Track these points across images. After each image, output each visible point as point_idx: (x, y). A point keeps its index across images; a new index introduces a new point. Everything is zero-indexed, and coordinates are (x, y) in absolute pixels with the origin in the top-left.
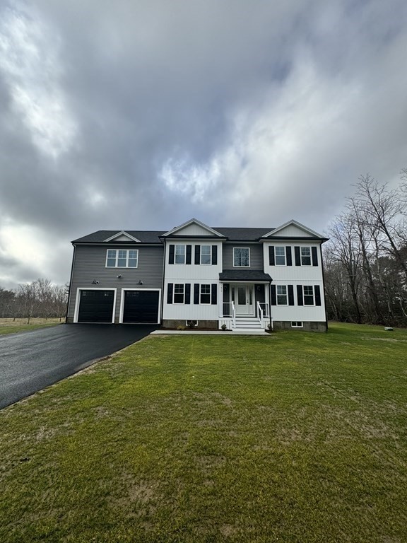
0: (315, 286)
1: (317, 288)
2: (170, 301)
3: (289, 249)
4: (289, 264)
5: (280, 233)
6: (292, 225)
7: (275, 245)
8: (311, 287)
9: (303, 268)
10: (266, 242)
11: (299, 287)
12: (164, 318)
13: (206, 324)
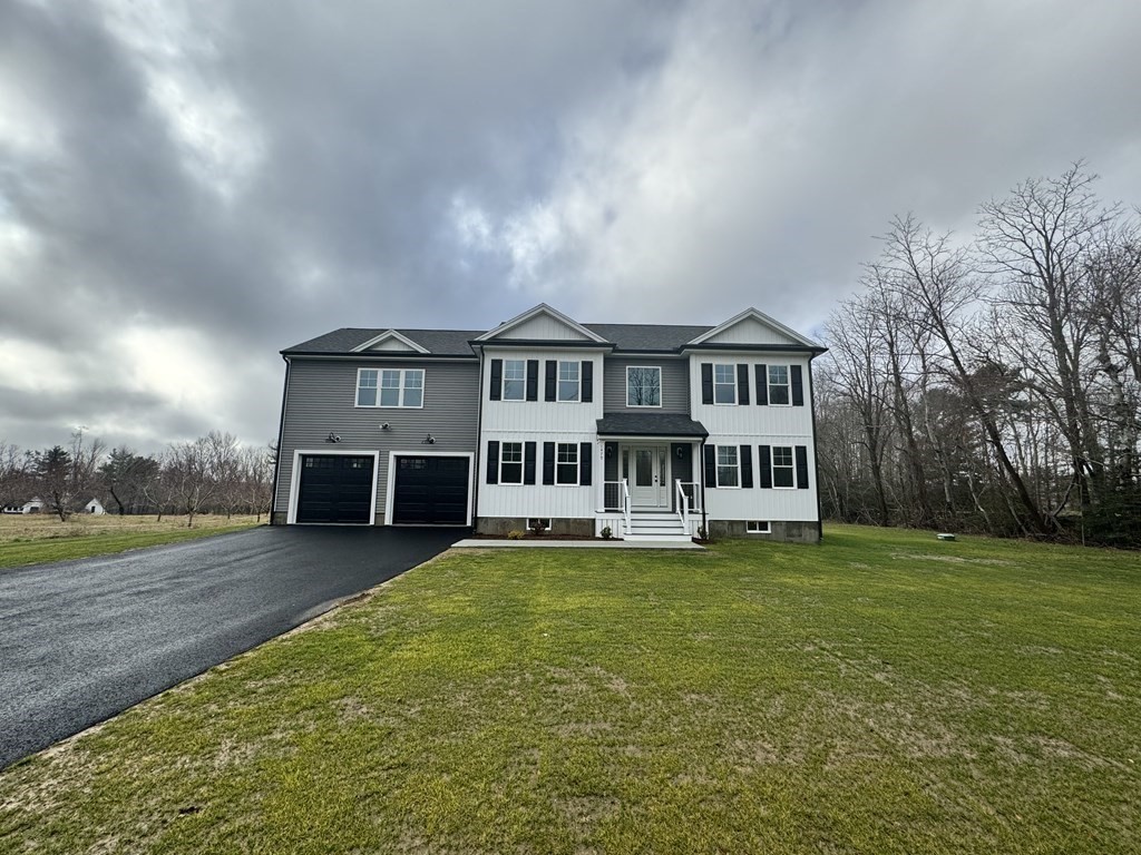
0: (797, 448)
1: (801, 451)
2: (492, 479)
3: (743, 369)
4: (744, 400)
5: (725, 335)
6: (751, 318)
7: (715, 362)
8: (788, 450)
9: (773, 410)
10: (697, 354)
11: (764, 450)
12: (479, 516)
13: (568, 526)
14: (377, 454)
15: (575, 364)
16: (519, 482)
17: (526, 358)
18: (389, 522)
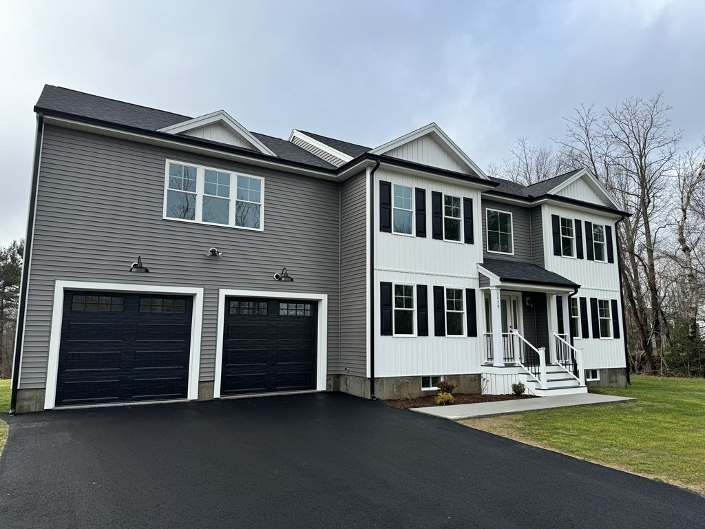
1: (614, 304)
2: (386, 331)
3: (578, 225)
6: (582, 177)
9: (596, 265)
14: (199, 292)
15: (457, 200)
16: (411, 332)
17: (414, 184)
18: (217, 394)
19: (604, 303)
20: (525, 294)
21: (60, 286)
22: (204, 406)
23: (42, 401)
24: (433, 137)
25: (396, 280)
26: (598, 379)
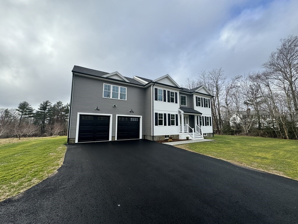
4: (202, 106)
10: (195, 94)
11: (205, 117)
12: (153, 135)
14: (111, 115)
15: (173, 93)
16: (162, 125)
17: (163, 89)
18: (116, 139)
19: (208, 118)
20: (189, 115)
21: (79, 114)
22: (113, 142)
23: (75, 141)
24: (168, 77)
25: (159, 112)
26: (206, 135)
